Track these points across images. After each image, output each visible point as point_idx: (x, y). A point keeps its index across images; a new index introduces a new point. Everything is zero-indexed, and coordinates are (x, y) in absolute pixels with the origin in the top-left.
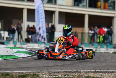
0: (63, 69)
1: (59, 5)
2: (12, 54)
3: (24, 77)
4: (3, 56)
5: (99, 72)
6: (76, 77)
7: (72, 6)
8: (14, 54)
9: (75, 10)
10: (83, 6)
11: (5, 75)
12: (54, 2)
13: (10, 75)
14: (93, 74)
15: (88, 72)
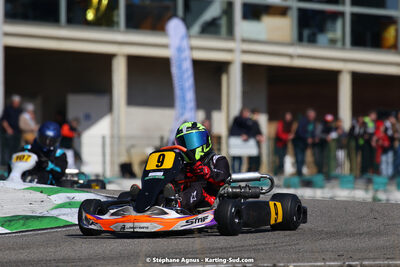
1: (244, 41)
2: (46, 214)
4: (10, 221)
7: (291, 44)
8: (55, 213)
10: (333, 42)
12: (224, 30)
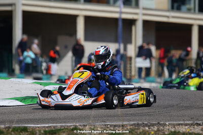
0: (133, 120)
1: (144, 9)
3: (55, 133)
4: (25, 99)
5: (200, 125)
6: (153, 133)
7: (168, 11)
9: (173, 17)
10: (189, 10)
11: (19, 131)
13: (29, 130)
14: (186, 127)
15: (179, 125)
